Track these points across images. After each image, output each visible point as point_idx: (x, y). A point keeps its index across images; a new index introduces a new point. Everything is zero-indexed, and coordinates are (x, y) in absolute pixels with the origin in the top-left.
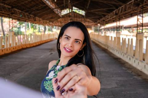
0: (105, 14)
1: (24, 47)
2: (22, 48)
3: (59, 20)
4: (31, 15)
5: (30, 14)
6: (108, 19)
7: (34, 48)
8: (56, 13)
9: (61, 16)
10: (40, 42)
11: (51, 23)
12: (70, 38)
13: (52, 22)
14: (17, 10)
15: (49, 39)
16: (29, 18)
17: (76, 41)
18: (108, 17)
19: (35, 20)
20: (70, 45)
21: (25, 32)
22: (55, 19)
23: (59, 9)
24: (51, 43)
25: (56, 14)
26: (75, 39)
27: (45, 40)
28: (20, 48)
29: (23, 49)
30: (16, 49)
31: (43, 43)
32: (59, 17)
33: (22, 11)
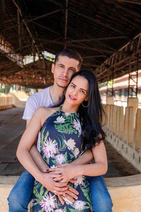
0: (94, 66)
3: (19, 73)
6: (98, 73)
8: (11, 61)
9: (22, 67)
11: (4, 78)
12: (76, 86)
13: (7, 77)
17: (82, 90)
18: (99, 71)
20: (74, 93)
22: (12, 71)
23: (19, 54)
25: (11, 63)
26: (80, 89)
32: (20, 69)
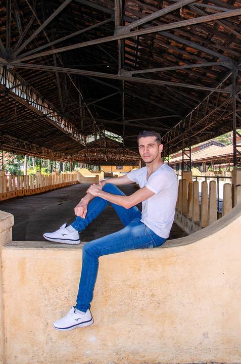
1: (19, 195)
2: (16, 196)
4: (33, 145)
5: (31, 142)
7: (37, 196)
8: (75, 141)
9: (85, 145)
10: (47, 187)
11: (69, 157)
13: (71, 156)
14: (10, 137)
15: (63, 183)
16: (30, 149)
19: (40, 153)
21: (25, 172)
22: (75, 150)
23: (82, 134)
24: (68, 189)
27: (58, 185)
28: (14, 196)
29: (18, 197)
30: (8, 198)
31: (53, 190)
33: (18, 138)
